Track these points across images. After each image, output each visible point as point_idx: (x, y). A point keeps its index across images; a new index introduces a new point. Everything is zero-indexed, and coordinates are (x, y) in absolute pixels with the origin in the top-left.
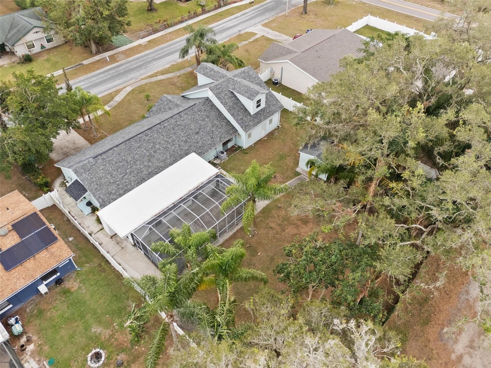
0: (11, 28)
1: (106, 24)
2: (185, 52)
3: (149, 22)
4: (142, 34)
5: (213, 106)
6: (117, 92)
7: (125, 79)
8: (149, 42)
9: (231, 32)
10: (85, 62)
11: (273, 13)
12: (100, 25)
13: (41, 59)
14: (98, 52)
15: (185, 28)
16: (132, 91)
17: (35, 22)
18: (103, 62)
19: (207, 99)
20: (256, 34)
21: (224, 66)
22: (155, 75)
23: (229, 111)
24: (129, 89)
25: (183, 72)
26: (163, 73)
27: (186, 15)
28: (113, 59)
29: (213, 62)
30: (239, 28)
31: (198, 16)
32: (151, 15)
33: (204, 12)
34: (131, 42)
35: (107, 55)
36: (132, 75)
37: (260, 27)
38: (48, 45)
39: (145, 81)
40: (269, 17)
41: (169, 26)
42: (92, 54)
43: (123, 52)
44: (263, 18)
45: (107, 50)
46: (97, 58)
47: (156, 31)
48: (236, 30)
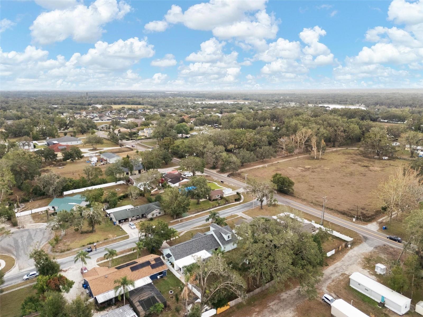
0: (148, 209)
1: (182, 209)
2: (208, 220)
3: (197, 209)
4: (193, 212)
5: (213, 237)
6: (182, 232)
7: (185, 228)
8: (195, 216)
9: (228, 214)
10: (171, 222)
11: (248, 208)
12: (180, 209)
13: (155, 220)
14: (176, 218)
15: (209, 212)
16: (187, 232)
17: (157, 207)
18: (178, 222)
19: (212, 234)
20: (238, 216)
21: (221, 225)
22: (196, 227)
23: (218, 238)
24: (186, 231)
25: (206, 227)
26: (199, 227)
27: (211, 207)
28: (181, 221)
29: (217, 224)
30: (232, 213)
31: (216, 207)
32: (198, 205)
33: (219, 206)
34: (189, 215)
35: (179, 219)
36: (187, 227)
37: (241, 213)
38: (158, 215)
39: (192, 229)
40: (246, 209)
41: (204, 210)
42: (174, 219)
43: (185, 219)
44: (243, 209)
45: (179, 218)
46: (176, 220)
47: (199, 212)
48: (230, 214)
